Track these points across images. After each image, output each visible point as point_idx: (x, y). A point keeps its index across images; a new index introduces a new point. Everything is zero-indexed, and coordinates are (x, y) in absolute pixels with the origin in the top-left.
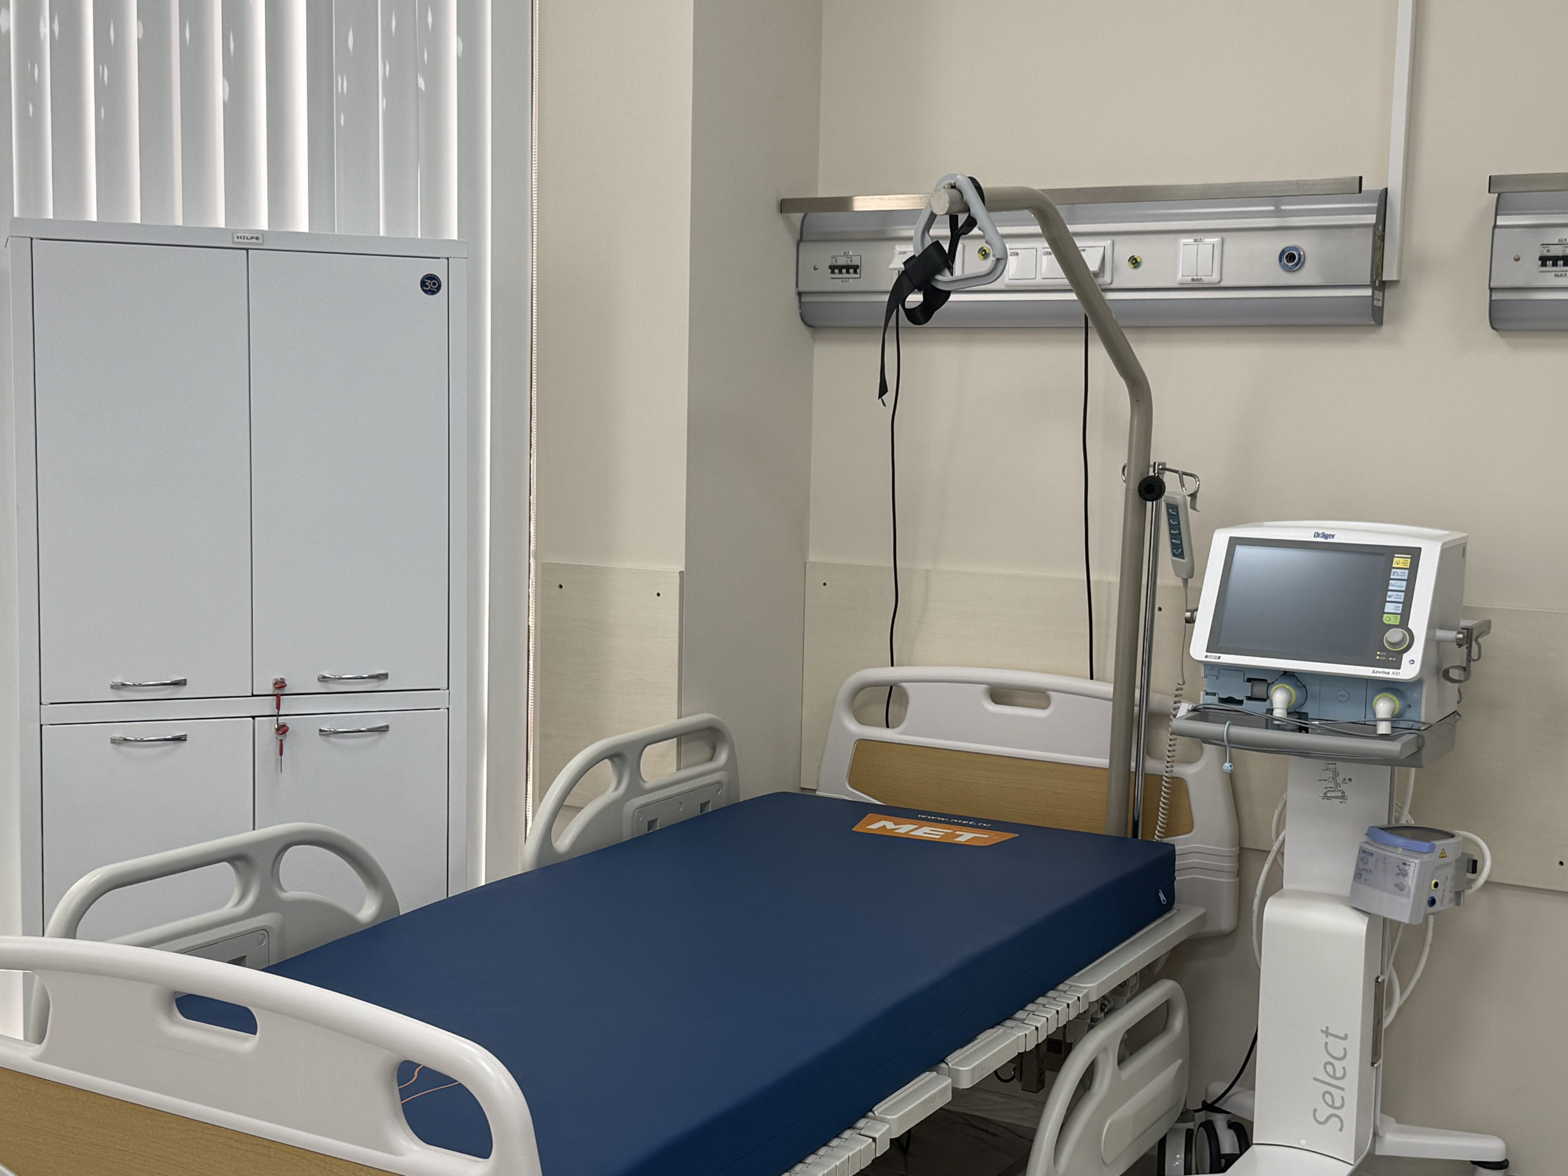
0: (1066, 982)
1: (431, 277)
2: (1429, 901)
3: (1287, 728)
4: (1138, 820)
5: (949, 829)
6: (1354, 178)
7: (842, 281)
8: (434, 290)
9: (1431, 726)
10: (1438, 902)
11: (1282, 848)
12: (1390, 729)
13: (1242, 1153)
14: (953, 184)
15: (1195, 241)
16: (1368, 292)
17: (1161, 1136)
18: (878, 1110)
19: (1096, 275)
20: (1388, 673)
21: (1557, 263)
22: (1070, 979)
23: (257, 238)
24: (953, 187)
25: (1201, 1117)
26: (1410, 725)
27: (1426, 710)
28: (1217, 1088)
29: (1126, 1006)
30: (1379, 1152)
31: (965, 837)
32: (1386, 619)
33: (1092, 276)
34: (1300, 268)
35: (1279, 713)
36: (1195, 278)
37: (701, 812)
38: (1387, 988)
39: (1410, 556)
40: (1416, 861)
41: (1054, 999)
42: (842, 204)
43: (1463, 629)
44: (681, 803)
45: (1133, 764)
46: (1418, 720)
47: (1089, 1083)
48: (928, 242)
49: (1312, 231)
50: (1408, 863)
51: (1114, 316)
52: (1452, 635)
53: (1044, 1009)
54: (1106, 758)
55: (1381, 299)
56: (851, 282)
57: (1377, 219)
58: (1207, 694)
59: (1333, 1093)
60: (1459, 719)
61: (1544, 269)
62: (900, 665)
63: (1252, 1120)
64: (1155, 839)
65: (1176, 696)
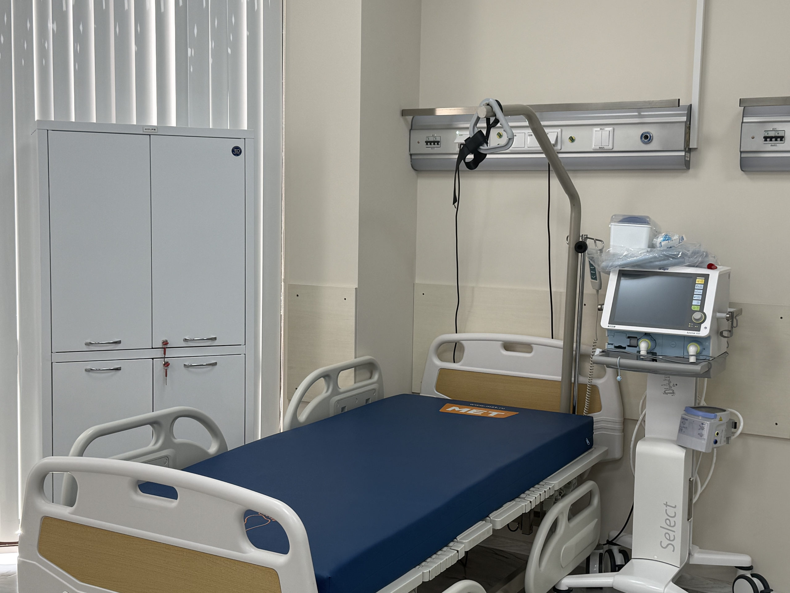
0: (544, 481)
1: (237, 148)
2: (714, 442)
3: (647, 360)
4: (575, 406)
5: (486, 411)
6: (676, 100)
7: (432, 149)
8: (238, 154)
9: (715, 358)
10: (718, 442)
11: (644, 418)
12: (695, 360)
13: (626, 563)
14: (488, 104)
15: (601, 129)
16: (683, 154)
17: (588, 555)
18: (459, 538)
19: (554, 145)
20: (695, 333)
21: (772, 140)
22: (545, 480)
23: (155, 130)
24: (488, 105)
25: (606, 547)
26: (705, 358)
27: (712, 351)
28: (614, 534)
29: (572, 493)
30: (692, 562)
31: (493, 414)
32: (694, 308)
33: (552, 146)
34: (651, 142)
35: (643, 353)
36: (601, 147)
37: (366, 403)
38: (695, 484)
39: (704, 278)
40: (708, 423)
41: (538, 488)
42: (431, 112)
43: (729, 312)
44: (357, 399)
45: (573, 379)
46: (708, 355)
47: (554, 530)
48: (476, 131)
49: (658, 125)
50: (704, 423)
51: (563, 165)
52: (724, 315)
53: (534, 493)
54: (560, 376)
55: (689, 156)
56: (436, 149)
57: (687, 119)
58: (609, 344)
59: (669, 533)
60: (728, 355)
61: (766, 142)
62: (460, 333)
63: (631, 548)
64: (583, 414)
65: (593, 346)
